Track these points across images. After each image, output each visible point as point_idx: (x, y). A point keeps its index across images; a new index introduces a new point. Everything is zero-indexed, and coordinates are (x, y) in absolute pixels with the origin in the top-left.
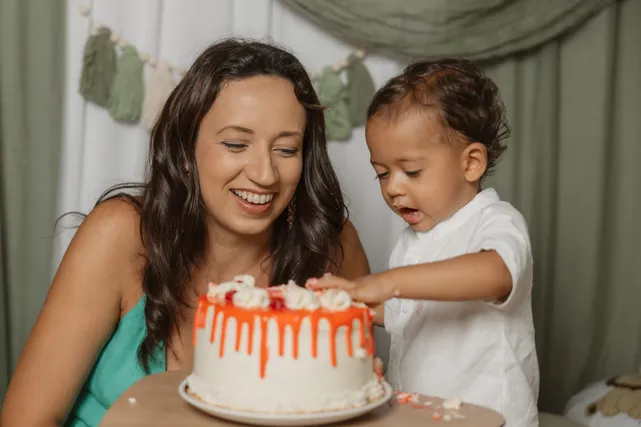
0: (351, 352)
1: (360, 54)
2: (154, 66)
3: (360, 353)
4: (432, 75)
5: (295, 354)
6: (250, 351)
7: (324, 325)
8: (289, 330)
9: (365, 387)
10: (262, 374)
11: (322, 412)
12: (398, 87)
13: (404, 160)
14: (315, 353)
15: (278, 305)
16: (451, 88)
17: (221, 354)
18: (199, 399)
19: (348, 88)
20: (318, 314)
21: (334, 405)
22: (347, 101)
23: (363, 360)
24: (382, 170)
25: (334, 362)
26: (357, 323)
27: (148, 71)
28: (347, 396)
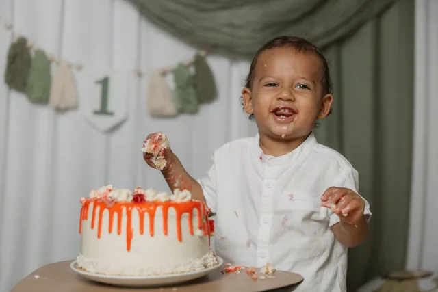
0: (192, 233)
1: (203, 53)
2: (58, 63)
3: (198, 232)
5: (152, 234)
6: (119, 233)
7: (172, 211)
8: (146, 215)
9: (203, 258)
10: (129, 249)
11: (173, 273)
15: (139, 199)
17: (99, 236)
18: (85, 270)
19: (195, 77)
20: (167, 205)
22: (195, 86)
23: (201, 237)
25: (180, 239)
26: (195, 211)
27: (54, 67)
28: (190, 262)
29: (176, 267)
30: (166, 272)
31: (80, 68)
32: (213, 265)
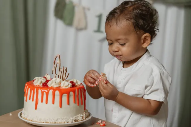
4: (131, 6)
5: (47, 103)
6: (33, 100)
7: (57, 93)
8: (45, 94)
10: (36, 109)
11: (55, 123)
12: (117, 11)
13: (119, 39)
14: (53, 103)
16: (137, 11)
17: (26, 101)
21: (60, 121)
24: (111, 42)
25: (61, 106)
26: (72, 93)
28: (66, 118)
29: (57, 120)
30: (52, 122)
31: (89, 9)
32: (82, 120)
